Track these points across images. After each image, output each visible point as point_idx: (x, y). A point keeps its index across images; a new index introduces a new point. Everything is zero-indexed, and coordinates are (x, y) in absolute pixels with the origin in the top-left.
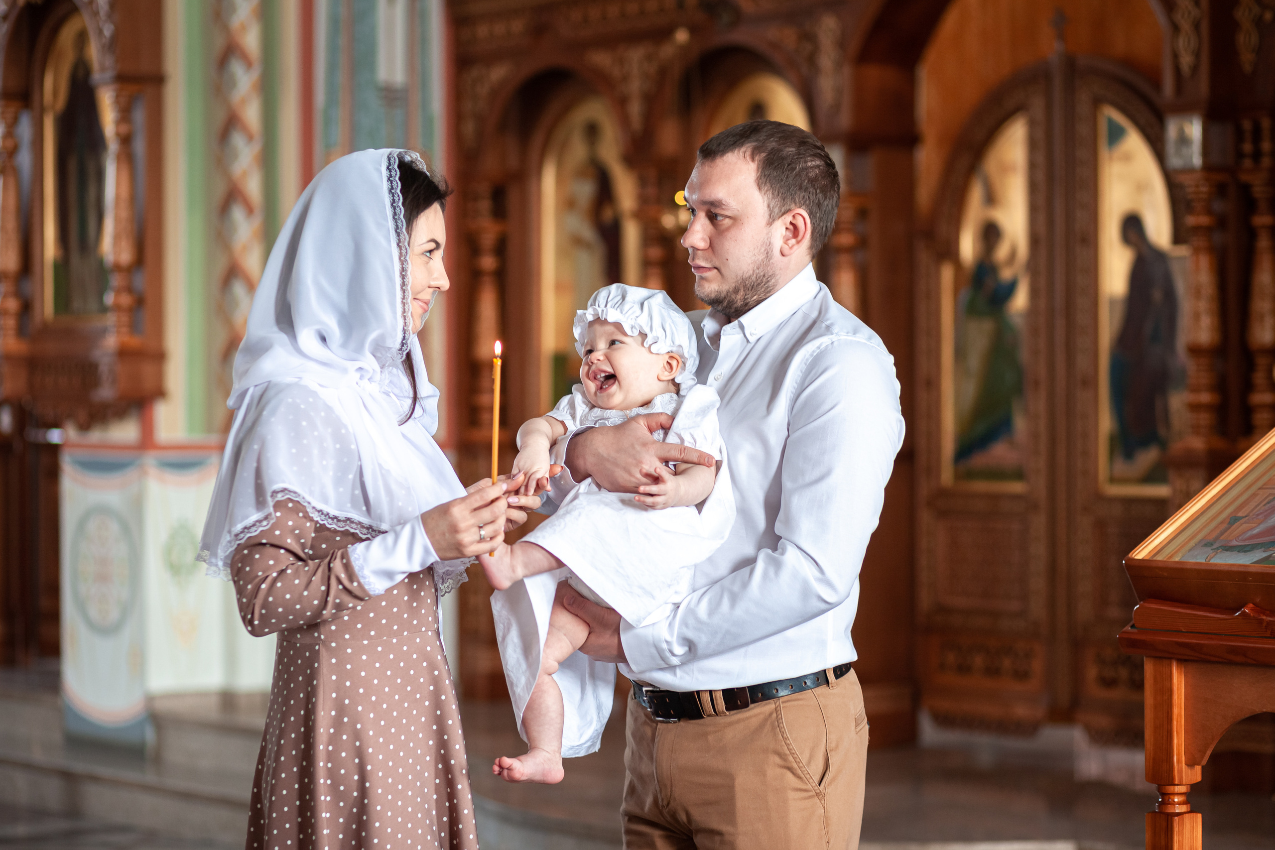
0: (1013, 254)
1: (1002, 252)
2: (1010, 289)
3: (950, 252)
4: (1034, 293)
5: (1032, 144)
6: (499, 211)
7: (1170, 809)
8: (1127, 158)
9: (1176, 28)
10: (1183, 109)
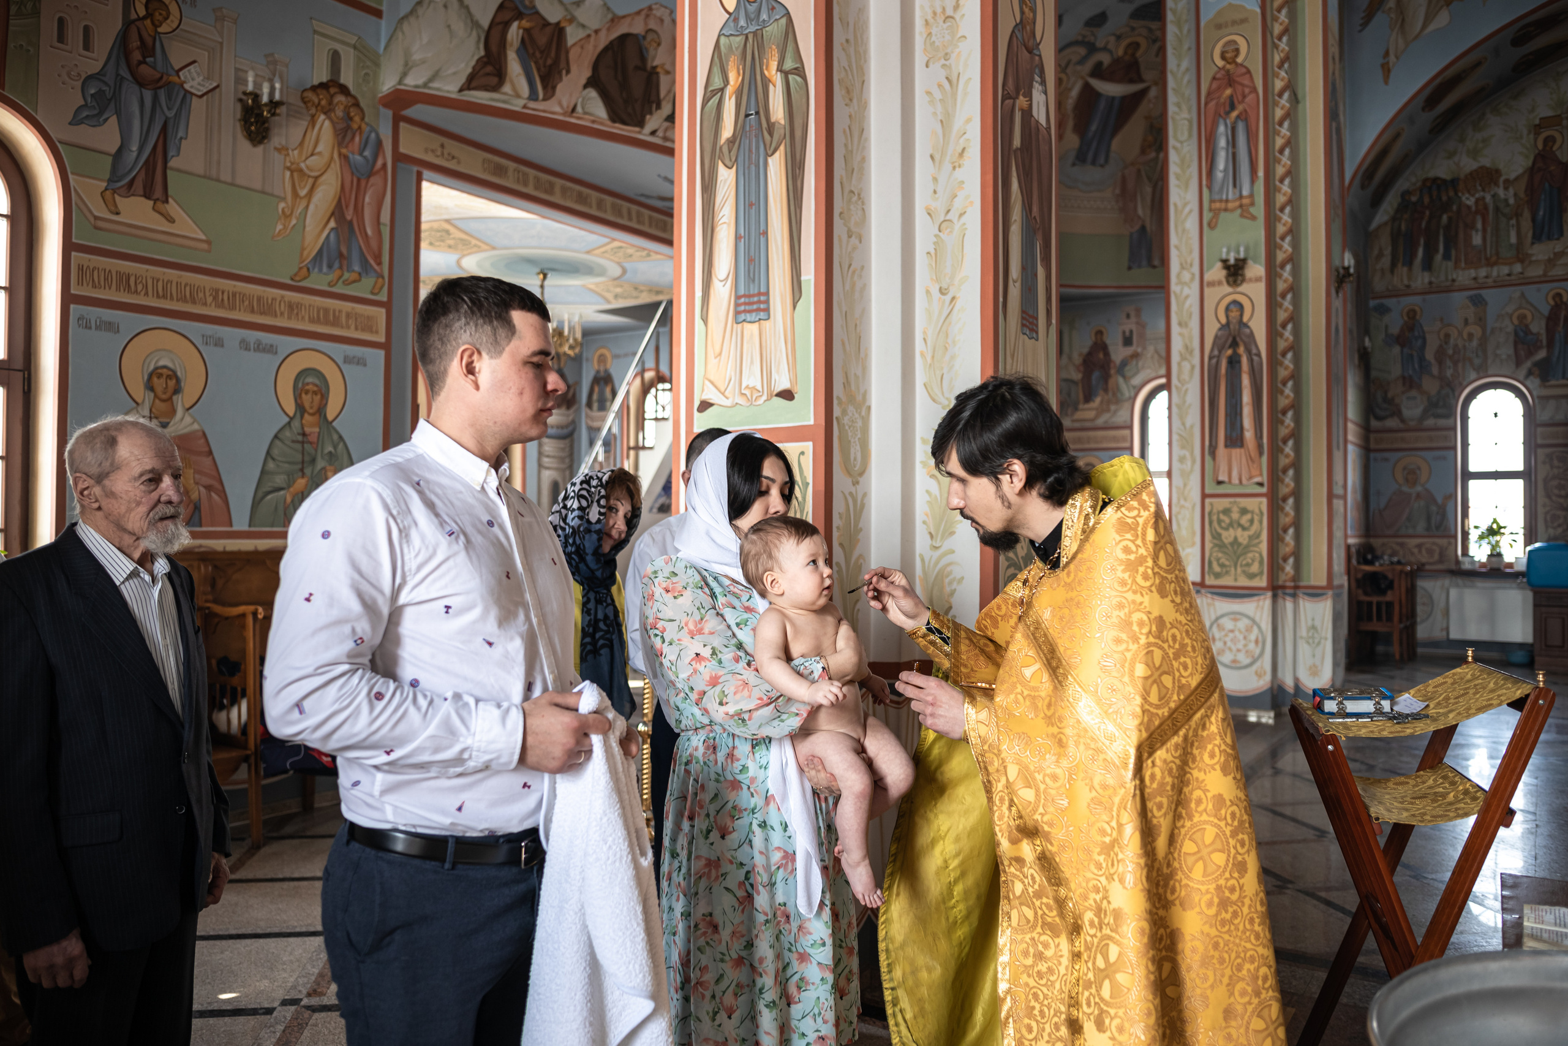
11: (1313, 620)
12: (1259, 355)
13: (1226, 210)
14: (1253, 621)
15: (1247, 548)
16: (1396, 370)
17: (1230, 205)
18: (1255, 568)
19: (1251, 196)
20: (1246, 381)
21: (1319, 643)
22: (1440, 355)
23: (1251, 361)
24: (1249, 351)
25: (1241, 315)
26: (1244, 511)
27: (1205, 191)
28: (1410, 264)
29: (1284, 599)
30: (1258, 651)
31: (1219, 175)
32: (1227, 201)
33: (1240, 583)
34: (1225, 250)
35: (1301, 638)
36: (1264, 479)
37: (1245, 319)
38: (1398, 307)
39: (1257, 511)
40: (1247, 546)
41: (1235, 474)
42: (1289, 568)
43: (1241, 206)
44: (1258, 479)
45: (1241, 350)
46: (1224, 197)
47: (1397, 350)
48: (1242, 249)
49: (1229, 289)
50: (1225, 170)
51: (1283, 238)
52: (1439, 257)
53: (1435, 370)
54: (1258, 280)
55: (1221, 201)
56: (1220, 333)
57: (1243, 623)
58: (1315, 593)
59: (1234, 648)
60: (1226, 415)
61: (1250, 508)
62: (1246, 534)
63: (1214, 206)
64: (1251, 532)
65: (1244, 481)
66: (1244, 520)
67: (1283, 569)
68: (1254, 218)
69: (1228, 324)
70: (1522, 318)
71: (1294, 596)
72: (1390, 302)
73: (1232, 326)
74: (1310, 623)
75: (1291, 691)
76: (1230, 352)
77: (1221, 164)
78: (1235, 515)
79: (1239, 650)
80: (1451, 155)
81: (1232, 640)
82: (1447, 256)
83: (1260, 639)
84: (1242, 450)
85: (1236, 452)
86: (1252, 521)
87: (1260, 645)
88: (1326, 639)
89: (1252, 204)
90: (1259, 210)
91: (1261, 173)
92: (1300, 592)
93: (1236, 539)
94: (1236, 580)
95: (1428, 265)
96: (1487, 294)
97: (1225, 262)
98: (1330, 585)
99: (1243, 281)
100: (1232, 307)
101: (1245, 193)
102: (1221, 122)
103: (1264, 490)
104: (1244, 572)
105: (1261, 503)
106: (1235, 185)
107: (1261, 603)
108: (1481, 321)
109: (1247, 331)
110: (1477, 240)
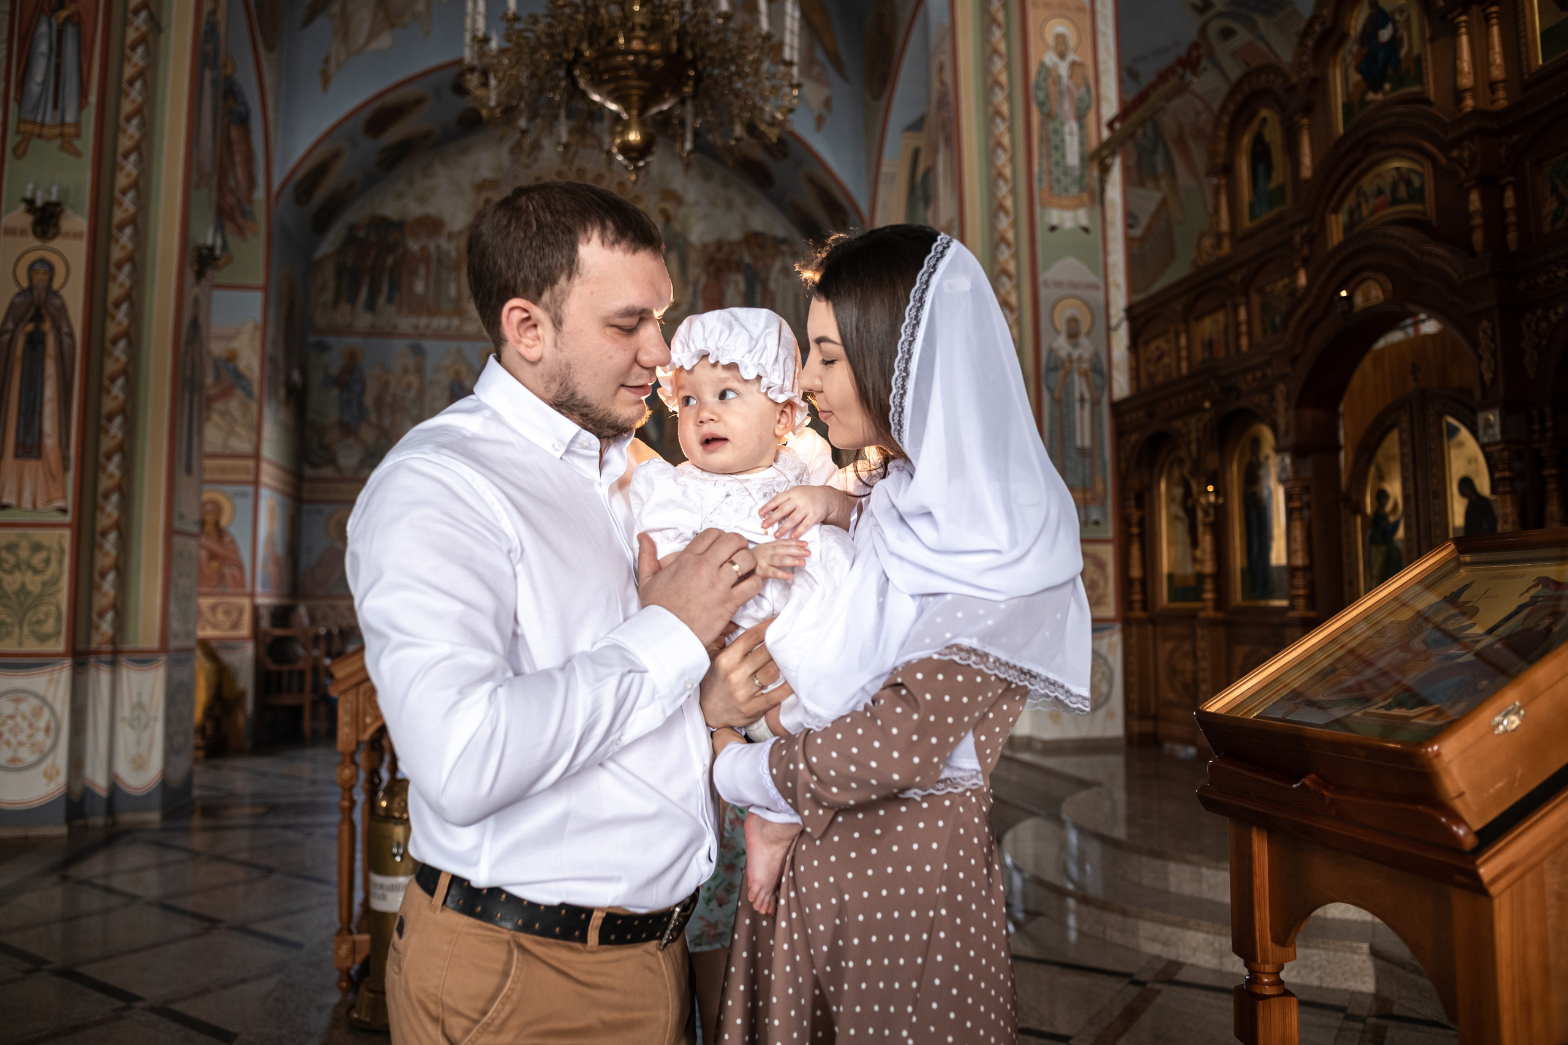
0: (1395, 505)
1: (1389, 507)
2: (1396, 526)
3: (1359, 509)
4: (1407, 529)
5: (1402, 443)
6: (1140, 505)
7: (1258, 990)
8: (1461, 445)
9: (1480, 358)
10: (1487, 407)
11: (140, 694)
12: (71, 335)
13: (40, 136)
14: (43, 700)
15: (39, 599)
16: (333, 415)
17: (46, 131)
18: (49, 627)
19: (77, 124)
20: (51, 369)
21: (146, 726)
22: (379, 402)
23: (60, 343)
24: (58, 330)
25: (51, 280)
26: (37, 547)
27: (13, 106)
28: (353, 301)
29: (98, 669)
30: (48, 743)
31: (35, 89)
32: (42, 124)
33: (25, 649)
34: (30, 187)
35: (123, 720)
36: (69, 503)
37: (56, 285)
38: (340, 345)
39: (56, 547)
40: (40, 597)
41: (27, 495)
42: (106, 626)
43: (62, 135)
44: (60, 504)
45: (47, 326)
46: (39, 119)
47: (334, 393)
48: (55, 190)
49: (35, 242)
50: (44, 83)
51: (124, 192)
52: (382, 300)
53: (373, 418)
54: (77, 235)
55: (34, 123)
56: (18, 300)
57: (28, 706)
58: (144, 659)
59: (14, 741)
60: (20, 412)
61: (46, 543)
62: (39, 579)
63: (23, 127)
64: (46, 577)
65: (40, 505)
66: (37, 560)
67: (98, 628)
68: (78, 154)
69: (31, 288)
70: (457, 373)
71: (114, 664)
72: (331, 340)
73: (36, 293)
74: (135, 699)
75: (103, 793)
76: (30, 327)
77: (39, 73)
78: (24, 553)
79: (21, 744)
80: (400, 196)
81: (11, 731)
82: (390, 300)
83: (53, 725)
84: (40, 463)
85: (30, 466)
86: (47, 562)
87: (52, 734)
88: (155, 719)
89: (78, 135)
90: (87, 143)
91: (93, 99)
92: (122, 659)
93: (23, 586)
94: (20, 644)
95: (371, 306)
96: (428, 345)
97: (30, 203)
98: (164, 648)
99: (57, 234)
100: (38, 266)
101: (70, 118)
102: (44, 19)
103: (68, 519)
104: (33, 632)
105: (61, 537)
106: (55, 106)
107: (56, 675)
108: (420, 370)
109: (58, 302)
110: (419, 287)
